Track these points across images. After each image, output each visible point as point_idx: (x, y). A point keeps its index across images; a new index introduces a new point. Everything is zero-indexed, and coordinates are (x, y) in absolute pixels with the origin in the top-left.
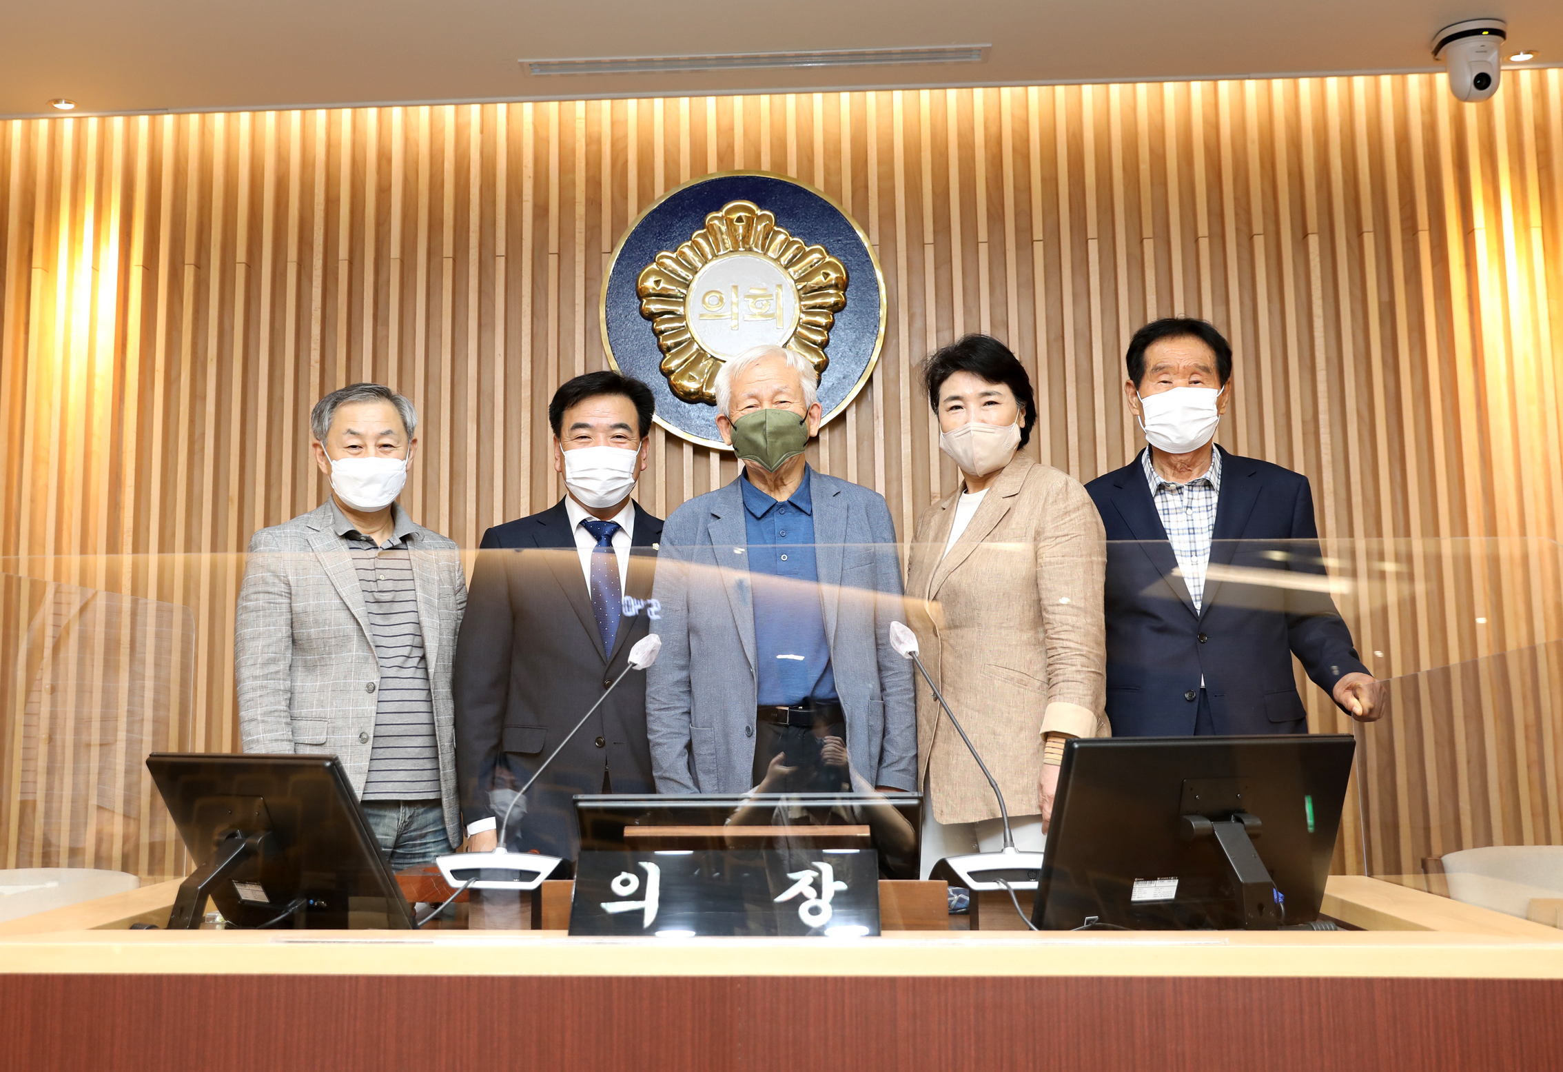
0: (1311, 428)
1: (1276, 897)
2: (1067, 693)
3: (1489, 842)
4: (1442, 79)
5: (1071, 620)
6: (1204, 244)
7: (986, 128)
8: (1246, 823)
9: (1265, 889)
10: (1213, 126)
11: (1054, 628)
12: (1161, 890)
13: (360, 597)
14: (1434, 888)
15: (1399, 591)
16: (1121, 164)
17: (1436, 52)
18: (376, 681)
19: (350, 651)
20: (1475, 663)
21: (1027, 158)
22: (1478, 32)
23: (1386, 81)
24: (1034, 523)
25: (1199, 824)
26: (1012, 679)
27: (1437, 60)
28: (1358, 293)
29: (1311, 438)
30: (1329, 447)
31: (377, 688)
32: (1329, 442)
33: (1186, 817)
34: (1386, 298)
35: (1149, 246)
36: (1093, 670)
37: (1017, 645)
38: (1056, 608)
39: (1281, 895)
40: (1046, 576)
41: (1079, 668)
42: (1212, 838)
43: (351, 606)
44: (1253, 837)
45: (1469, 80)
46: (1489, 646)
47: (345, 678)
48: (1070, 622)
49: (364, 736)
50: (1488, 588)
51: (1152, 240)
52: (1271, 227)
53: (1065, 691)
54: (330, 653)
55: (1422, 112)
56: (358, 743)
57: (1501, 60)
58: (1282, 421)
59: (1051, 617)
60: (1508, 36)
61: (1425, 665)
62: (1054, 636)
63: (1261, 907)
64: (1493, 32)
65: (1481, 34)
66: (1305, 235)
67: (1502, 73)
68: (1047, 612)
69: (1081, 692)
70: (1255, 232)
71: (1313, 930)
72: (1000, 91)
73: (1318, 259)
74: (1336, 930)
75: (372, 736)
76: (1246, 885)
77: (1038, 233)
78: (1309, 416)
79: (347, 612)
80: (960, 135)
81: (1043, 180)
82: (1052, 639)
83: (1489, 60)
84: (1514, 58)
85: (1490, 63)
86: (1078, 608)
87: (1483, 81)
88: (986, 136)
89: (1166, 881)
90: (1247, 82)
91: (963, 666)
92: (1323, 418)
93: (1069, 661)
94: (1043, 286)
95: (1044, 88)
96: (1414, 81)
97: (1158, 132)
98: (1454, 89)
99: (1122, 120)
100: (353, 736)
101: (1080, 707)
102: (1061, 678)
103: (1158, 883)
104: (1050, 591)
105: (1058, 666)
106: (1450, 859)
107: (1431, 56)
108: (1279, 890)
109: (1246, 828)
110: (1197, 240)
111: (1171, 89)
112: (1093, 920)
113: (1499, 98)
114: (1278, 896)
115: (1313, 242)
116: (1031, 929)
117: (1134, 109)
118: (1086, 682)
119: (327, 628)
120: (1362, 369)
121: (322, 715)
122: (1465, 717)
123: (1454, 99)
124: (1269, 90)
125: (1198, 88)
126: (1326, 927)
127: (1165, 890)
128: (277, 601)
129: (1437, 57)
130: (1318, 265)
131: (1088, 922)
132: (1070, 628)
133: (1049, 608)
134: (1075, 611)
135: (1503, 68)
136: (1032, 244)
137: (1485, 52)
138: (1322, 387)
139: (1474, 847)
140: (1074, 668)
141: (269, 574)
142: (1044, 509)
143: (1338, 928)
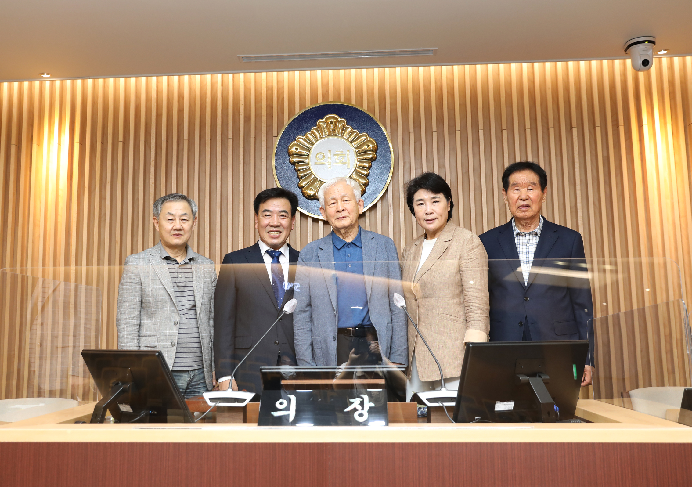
0: (574, 210)
1: (555, 409)
2: (475, 325)
3: (650, 385)
4: (629, 62)
5: (476, 294)
6: (528, 132)
7: (436, 83)
8: (543, 377)
9: (551, 405)
10: (532, 81)
11: (468, 298)
12: (507, 406)
13: (171, 285)
14: (626, 405)
15: (612, 278)
16: (493, 98)
17: (626, 50)
18: (178, 320)
19: (167, 307)
20: (644, 309)
21: (453, 95)
22: (643, 42)
23: (605, 62)
24: (459, 253)
25: (523, 378)
26: (451, 319)
27: (626, 53)
28: (594, 152)
29: (574, 214)
30: (582, 218)
31: (179, 323)
32: (582, 216)
33: (517, 375)
34: (605, 154)
35: (505, 133)
36: (485, 315)
37: (452, 305)
38: (469, 289)
39: (558, 408)
40: (465, 276)
41: (479, 315)
42: (528, 384)
43: (167, 289)
44: (546, 383)
45: (640, 62)
46: (650, 302)
47: (165, 319)
48: (475, 295)
49: (173, 343)
50: (649, 277)
51: (506, 130)
52: (557, 125)
53: (474, 324)
54: (158, 308)
55: (621, 75)
56: (171, 346)
57: (653, 54)
58: (562, 207)
59: (467, 293)
60: (656, 44)
61: (623, 310)
62: (468, 301)
63: (549, 413)
64: (650, 42)
65: (645, 43)
66: (571, 128)
67: (654, 59)
68: (465, 291)
69: (480, 325)
70: (550, 127)
71: (571, 422)
72: (441, 67)
73: (577, 138)
74: (581, 422)
75: (176, 343)
76: (543, 404)
77: (458, 128)
78: (573, 204)
79: (165, 291)
80: (424, 86)
81: (460, 105)
82: (467, 302)
83: (648, 54)
84: (659, 53)
85: (649, 55)
86: (478, 289)
87: (646, 63)
88: (436, 86)
89: (509, 402)
90: (546, 63)
91: (429, 314)
92: (579, 205)
93: (475, 312)
94: (460, 150)
95: (460, 66)
96: (617, 63)
97: (509, 84)
98: (634, 66)
99: (493, 80)
100: (168, 343)
101: (481, 331)
102: (472, 319)
103: (506, 403)
104: (466, 282)
105: (470, 314)
106: (633, 393)
107: (624, 52)
108: (557, 406)
109: (543, 380)
110: (525, 130)
111: (514, 66)
112: (478, 419)
113: (653, 69)
114: (556, 408)
115: (575, 130)
116: (452, 423)
117: (499, 75)
118: (482, 320)
119: (157, 298)
120: (596, 184)
121: (155, 334)
122: (640, 332)
123: (634, 71)
124: (556, 66)
125: (525, 66)
126: (576, 421)
127: (509, 406)
128: (135, 286)
129: (627, 52)
130: (577, 140)
131: (476, 419)
132: (475, 298)
133: (466, 289)
134: (477, 290)
135: (654, 57)
136: (456, 132)
137: (647, 50)
138: (578, 192)
139: (644, 387)
140: (477, 315)
141: (132, 275)
142: (463, 247)
143: (582, 421)
